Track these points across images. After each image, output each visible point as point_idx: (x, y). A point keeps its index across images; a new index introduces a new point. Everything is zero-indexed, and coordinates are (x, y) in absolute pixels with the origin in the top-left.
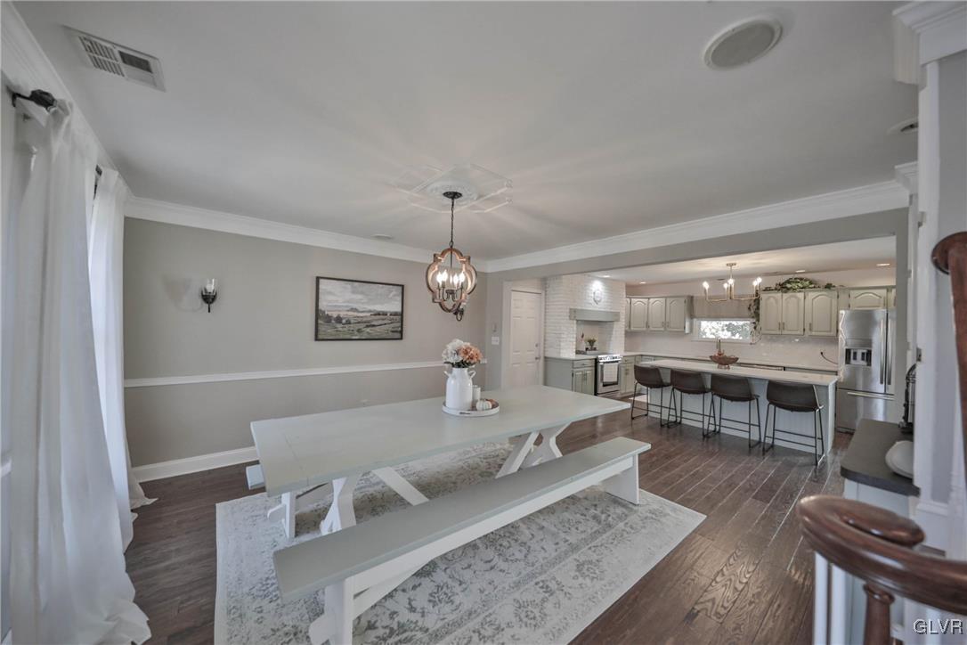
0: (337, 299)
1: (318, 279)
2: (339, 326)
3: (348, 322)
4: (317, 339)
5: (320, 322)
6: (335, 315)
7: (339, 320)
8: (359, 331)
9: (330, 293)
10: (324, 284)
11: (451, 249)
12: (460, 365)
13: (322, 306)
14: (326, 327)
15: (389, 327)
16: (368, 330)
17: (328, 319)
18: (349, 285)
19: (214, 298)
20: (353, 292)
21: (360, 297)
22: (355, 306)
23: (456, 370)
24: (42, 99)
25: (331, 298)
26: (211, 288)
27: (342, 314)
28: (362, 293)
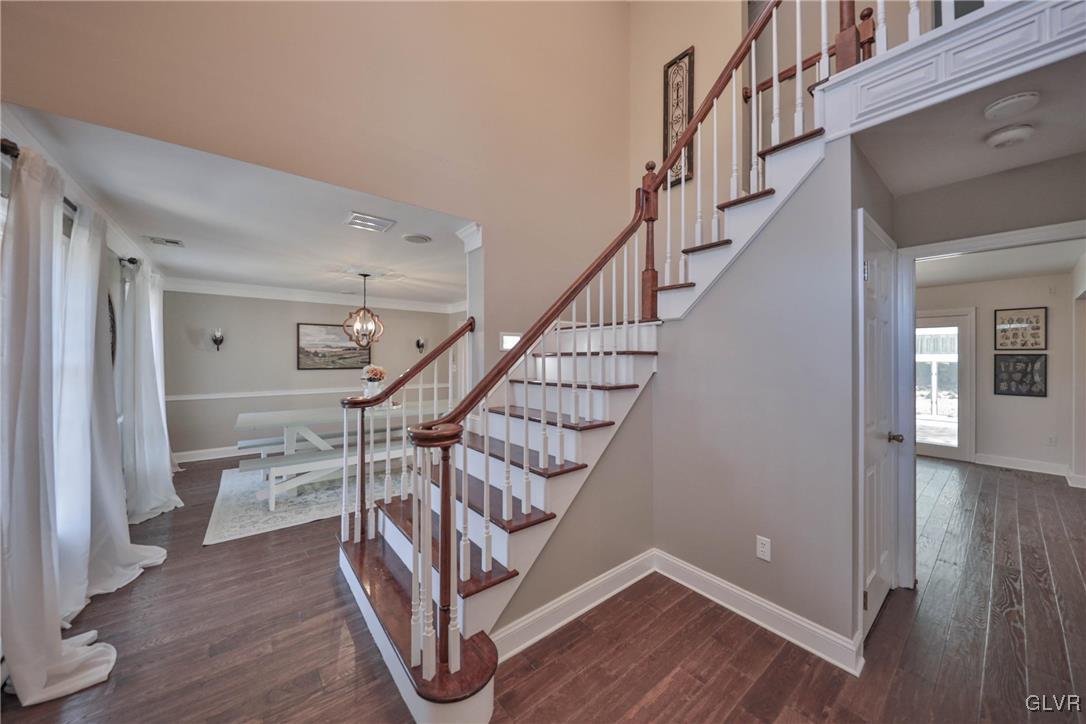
0: (315, 339)
1: (298, 325)
2: (317, 359)
3: (324, 356)
4: (299, 369)
5: (301, 356)
6: (313, 350)
7: (316, 354)
8: (333, 362)
9: (308, 335)
10: (303, 329)
11: (364, 308)
12: (370, 380)
13: (302, 344)
14: (305, 360)
15: (359, 359)
16: (341, 361)
17: (308, 353)
18: (323, 328)
19: (221, 341)
20: (328, 334)
21: (333, 337)
22: (329, 343)
23: (370, 383)
24: (132, 261)
25: (308, 338)
26: (218, 335)
27: (318, 350)
28: (335, 334)
